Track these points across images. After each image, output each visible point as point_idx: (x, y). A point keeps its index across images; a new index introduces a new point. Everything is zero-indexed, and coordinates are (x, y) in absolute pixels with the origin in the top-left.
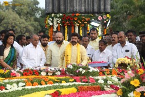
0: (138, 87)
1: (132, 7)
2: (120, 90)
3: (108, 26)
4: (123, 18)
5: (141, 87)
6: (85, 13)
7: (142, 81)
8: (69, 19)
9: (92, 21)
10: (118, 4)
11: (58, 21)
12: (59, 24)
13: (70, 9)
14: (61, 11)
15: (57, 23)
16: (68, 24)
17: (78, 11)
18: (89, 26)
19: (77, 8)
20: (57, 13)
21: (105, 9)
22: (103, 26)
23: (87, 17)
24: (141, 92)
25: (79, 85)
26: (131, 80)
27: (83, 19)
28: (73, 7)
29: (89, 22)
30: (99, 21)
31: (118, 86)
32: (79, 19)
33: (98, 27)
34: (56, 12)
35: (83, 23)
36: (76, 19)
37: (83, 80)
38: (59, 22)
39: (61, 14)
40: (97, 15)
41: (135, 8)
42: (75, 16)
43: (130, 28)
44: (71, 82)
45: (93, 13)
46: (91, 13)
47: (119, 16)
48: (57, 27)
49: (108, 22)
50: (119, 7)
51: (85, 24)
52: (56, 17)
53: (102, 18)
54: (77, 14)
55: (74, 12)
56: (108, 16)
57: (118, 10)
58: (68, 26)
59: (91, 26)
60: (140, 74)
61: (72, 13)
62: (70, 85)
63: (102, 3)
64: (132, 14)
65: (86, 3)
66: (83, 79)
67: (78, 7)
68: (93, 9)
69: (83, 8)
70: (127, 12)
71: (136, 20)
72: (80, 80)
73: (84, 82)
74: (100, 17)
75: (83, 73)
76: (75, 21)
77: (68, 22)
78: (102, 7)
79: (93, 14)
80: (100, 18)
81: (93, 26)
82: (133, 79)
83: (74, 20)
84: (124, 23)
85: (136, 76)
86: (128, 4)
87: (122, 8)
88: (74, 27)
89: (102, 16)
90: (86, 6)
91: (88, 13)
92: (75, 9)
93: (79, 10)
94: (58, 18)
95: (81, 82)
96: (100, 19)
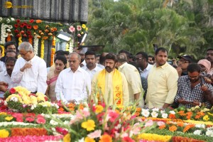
0: (93, 131)
1: (127, 17)
2: (68, 135)
3: (83, 41)
4: (115, 32)
5: (96, 132)
6: (50, 20)
7: (98, 122)
8: (25, 27)
9: (60, 33)
10: (109, 11)
11: (7, 28)
12: (10, 33)
13: (28, 13)
14: (13, 14)
15: (7, 32)
16: (22, 33)
17: (39, 15)
18: (55, 39)
19: (38, 12)
20: (7, 17)
21: (79, 16)
22: (75, 41)
23: (54, 25)
24: (95, 139)
25: (18, 126)
26: (83, 120)
27: (47, 28)
28: (33, 10)
29: (56, 34)
30: (70, 33)
31: (67, 130)
32: (40, 28)
33: (68, 42)
34: (6, 14)
35: (46, 34)
36: (35, 28)
37: (27, 120)
38: (9, 30)
39: (13, 19)
40: (67, 24)
41: (132, 19)
42: (35, 23)
43: (124, 46)
44: (8, 121)
45: (63, 20)
46: (59, 21)
47: (108, 28)
48: (6, 38)
49: (83, 35)
50: (110, 15)
51: (50, 36)
52: (6, 23)
53: (74, 29)
54: (38, 21)
55: (34, 18)
56: (84, 26)
57: (108, 20)
58: (23, 37)
59: (58, 40)
60: (97, 112)
61: (31, 18)
62: (3, 126)
63: (76, 7)
64: (127, 28)
65: (53, 5)
66: (27, 117)
67: (41, 10)
68: (63, 15)
69: (47, 12)
70: (120, 24)
71: (132, 36)
72: (23, 118)
73: (28, 122)
74: (72, 27)
75: (32, 108)
76: (35, 31)
77: (23, 31)
78: (76, 13)
79: (62, 22)
80: (72, 29)
81: (61, 39)
82: (87, 119)
83: (33, 28)
84: (115, 40)
85: (91, 115)
86: (122, 12)
87: (114, 17)
88: (33, 39)
89: (75, 26)
90: (53, 10)
91: (55, 21)
92: (35, 13)
93: (42, 15)
94: (8, 24)
95: (24, 121)
96: (71, 31)
